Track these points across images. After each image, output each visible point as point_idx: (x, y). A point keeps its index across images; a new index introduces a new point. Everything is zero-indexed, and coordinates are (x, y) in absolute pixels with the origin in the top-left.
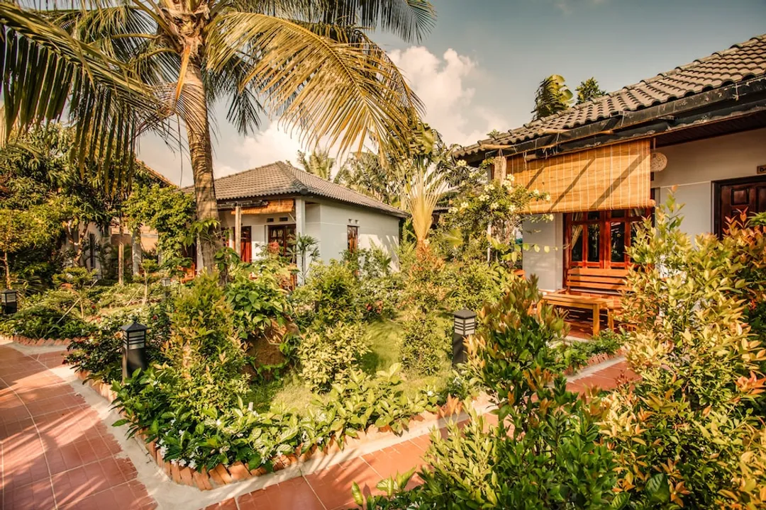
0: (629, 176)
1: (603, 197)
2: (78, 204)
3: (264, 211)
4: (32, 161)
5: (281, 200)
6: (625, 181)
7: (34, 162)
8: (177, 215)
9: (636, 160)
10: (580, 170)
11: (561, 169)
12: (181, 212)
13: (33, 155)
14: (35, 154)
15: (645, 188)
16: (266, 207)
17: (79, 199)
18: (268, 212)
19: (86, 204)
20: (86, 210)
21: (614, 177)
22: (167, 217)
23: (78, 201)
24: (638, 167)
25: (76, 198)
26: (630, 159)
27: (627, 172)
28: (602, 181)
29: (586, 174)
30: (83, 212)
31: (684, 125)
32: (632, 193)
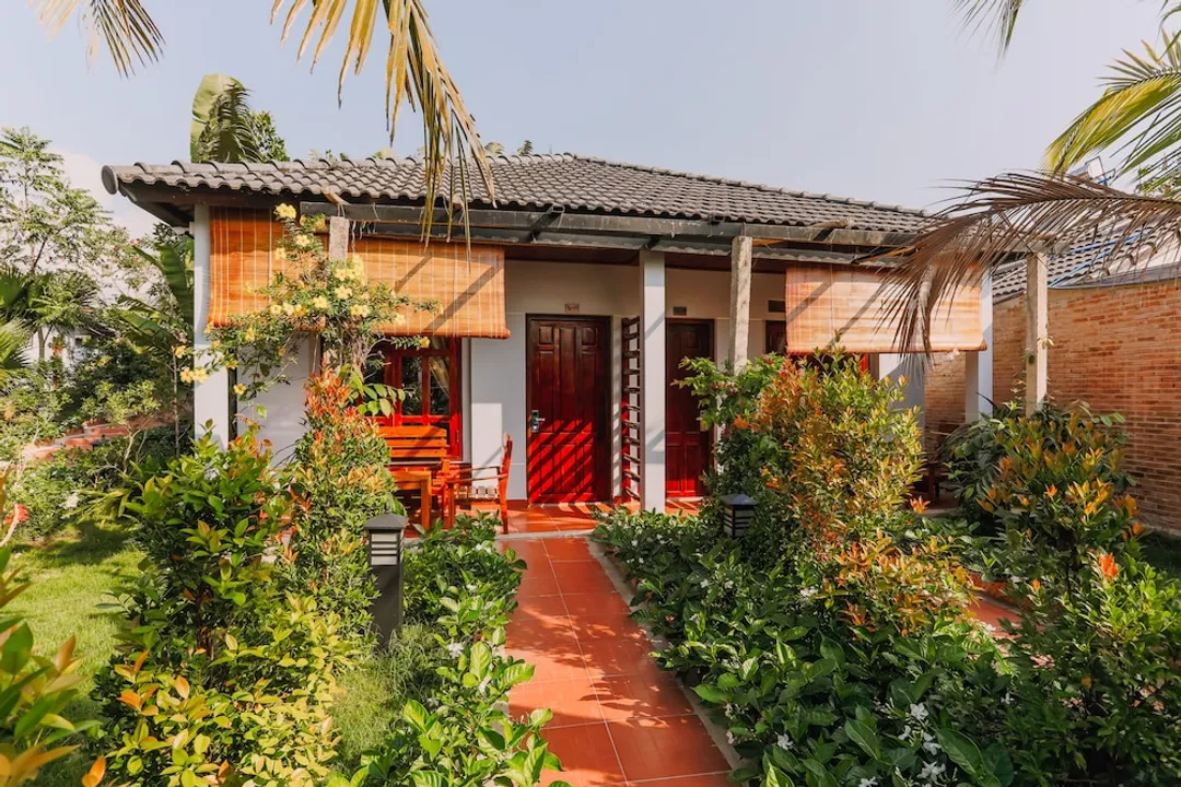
0: (480, 291)
1: (443, 318)
6: (473, 299)
9: (488, 271)
10: (408, 269)
11: (376, 261)
15: (499, 313)
21: (459, 289)
24: (490, 282)
26: (479, 270)
27: (477, 285)
28: (442, 293)
29: (417, 277)
31: (550, 242)
32: (484, 317)
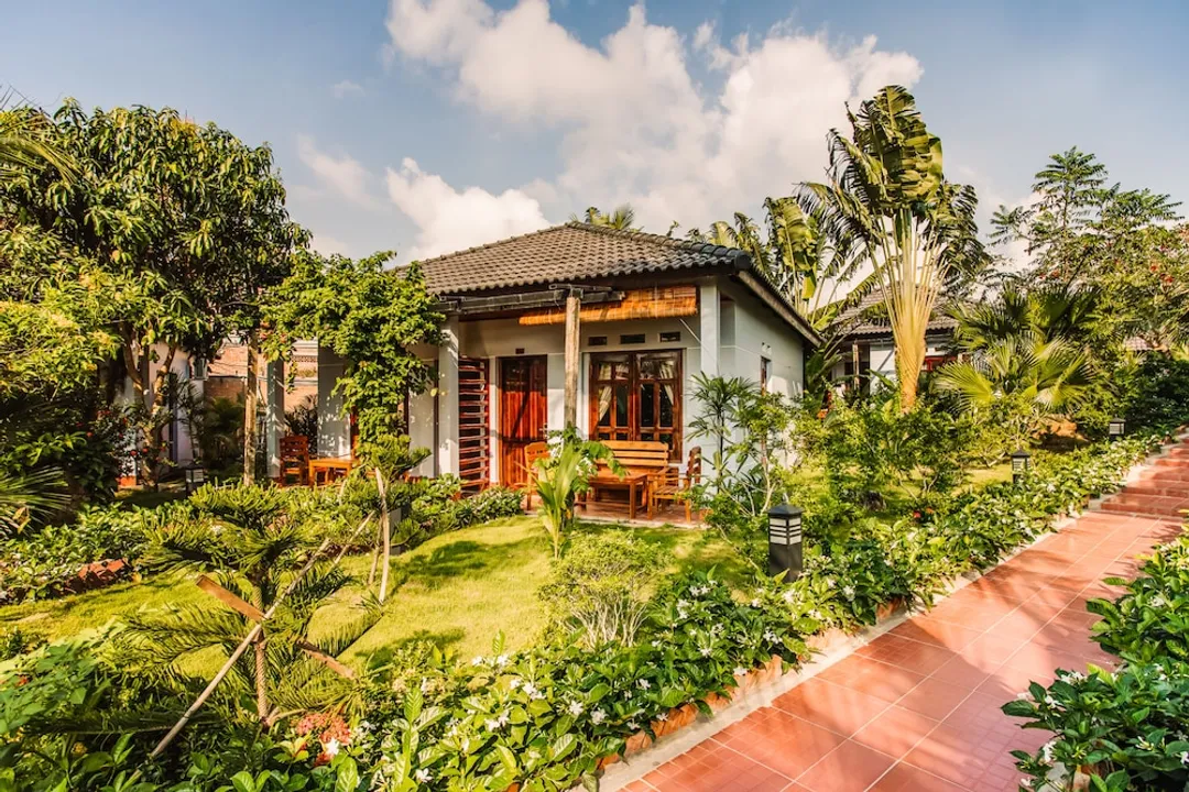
2: (157, 293)
3: (613, 314)
4: (54, 186)
5: (662, 288)
7: (60, 191)
8: (401, 320)
12: (411, 314)
13: (57, 171)
14: (63, 170)
16: (618, 304)
17: (161, 281)
18: (624, 317)
19: (178, 294)
20: (175, 310)
22: (378, 322)
23: (157, 286)
25: (152, 277)
30: (166, 314)
